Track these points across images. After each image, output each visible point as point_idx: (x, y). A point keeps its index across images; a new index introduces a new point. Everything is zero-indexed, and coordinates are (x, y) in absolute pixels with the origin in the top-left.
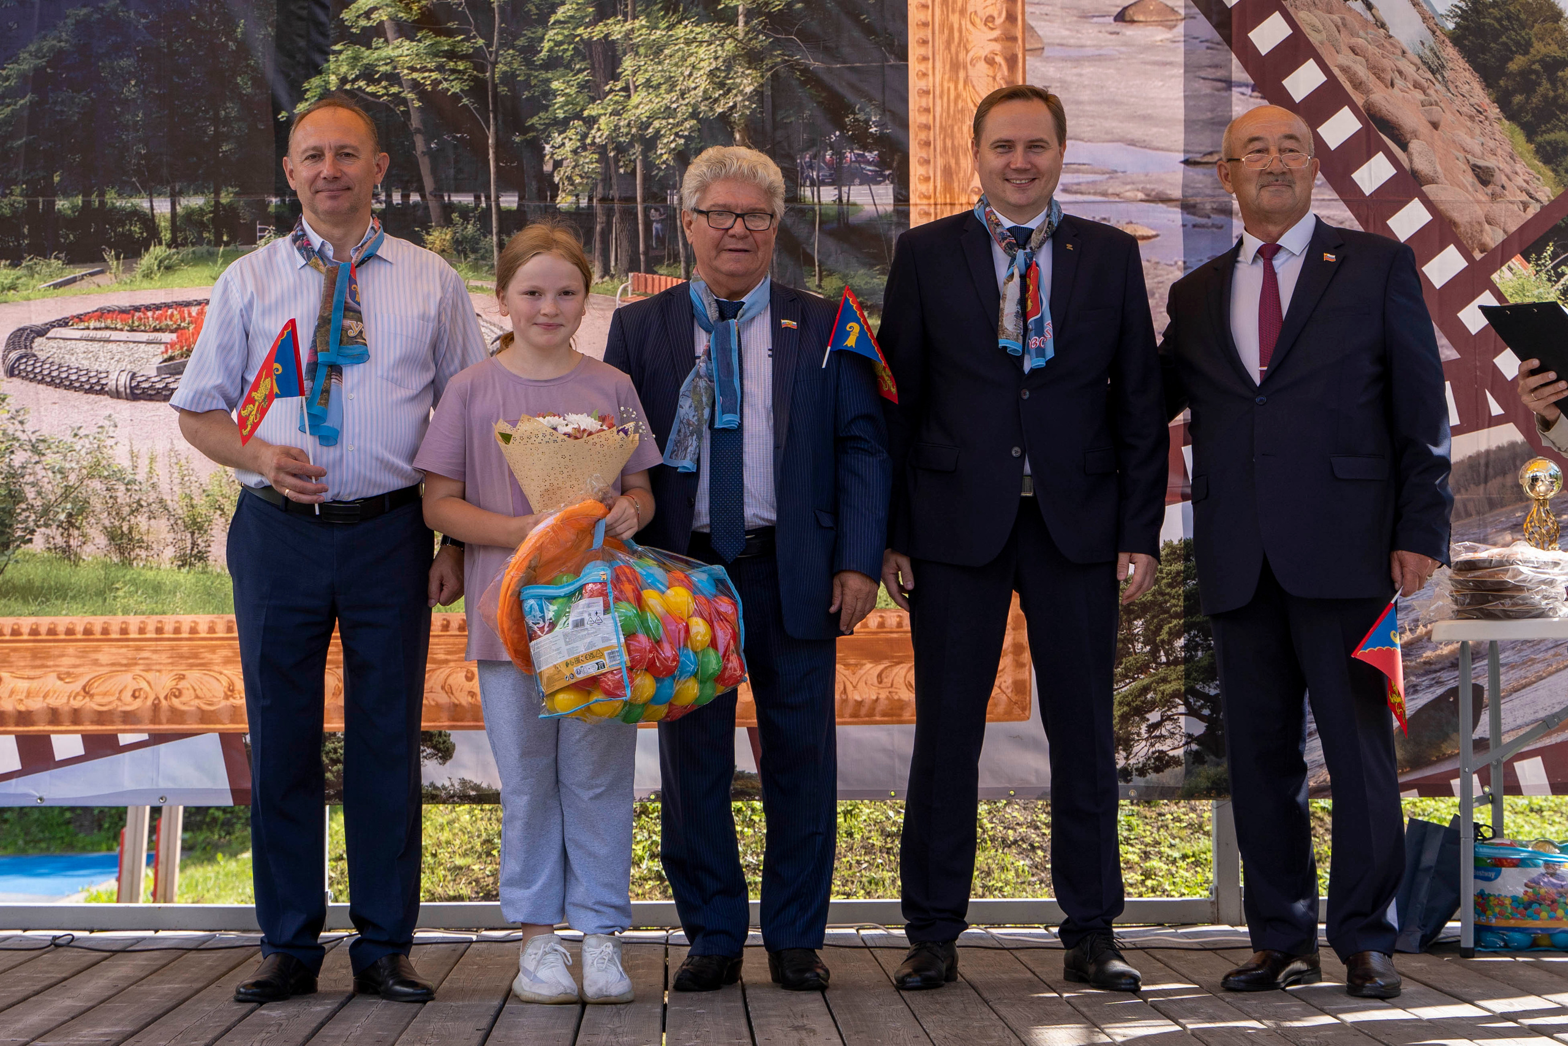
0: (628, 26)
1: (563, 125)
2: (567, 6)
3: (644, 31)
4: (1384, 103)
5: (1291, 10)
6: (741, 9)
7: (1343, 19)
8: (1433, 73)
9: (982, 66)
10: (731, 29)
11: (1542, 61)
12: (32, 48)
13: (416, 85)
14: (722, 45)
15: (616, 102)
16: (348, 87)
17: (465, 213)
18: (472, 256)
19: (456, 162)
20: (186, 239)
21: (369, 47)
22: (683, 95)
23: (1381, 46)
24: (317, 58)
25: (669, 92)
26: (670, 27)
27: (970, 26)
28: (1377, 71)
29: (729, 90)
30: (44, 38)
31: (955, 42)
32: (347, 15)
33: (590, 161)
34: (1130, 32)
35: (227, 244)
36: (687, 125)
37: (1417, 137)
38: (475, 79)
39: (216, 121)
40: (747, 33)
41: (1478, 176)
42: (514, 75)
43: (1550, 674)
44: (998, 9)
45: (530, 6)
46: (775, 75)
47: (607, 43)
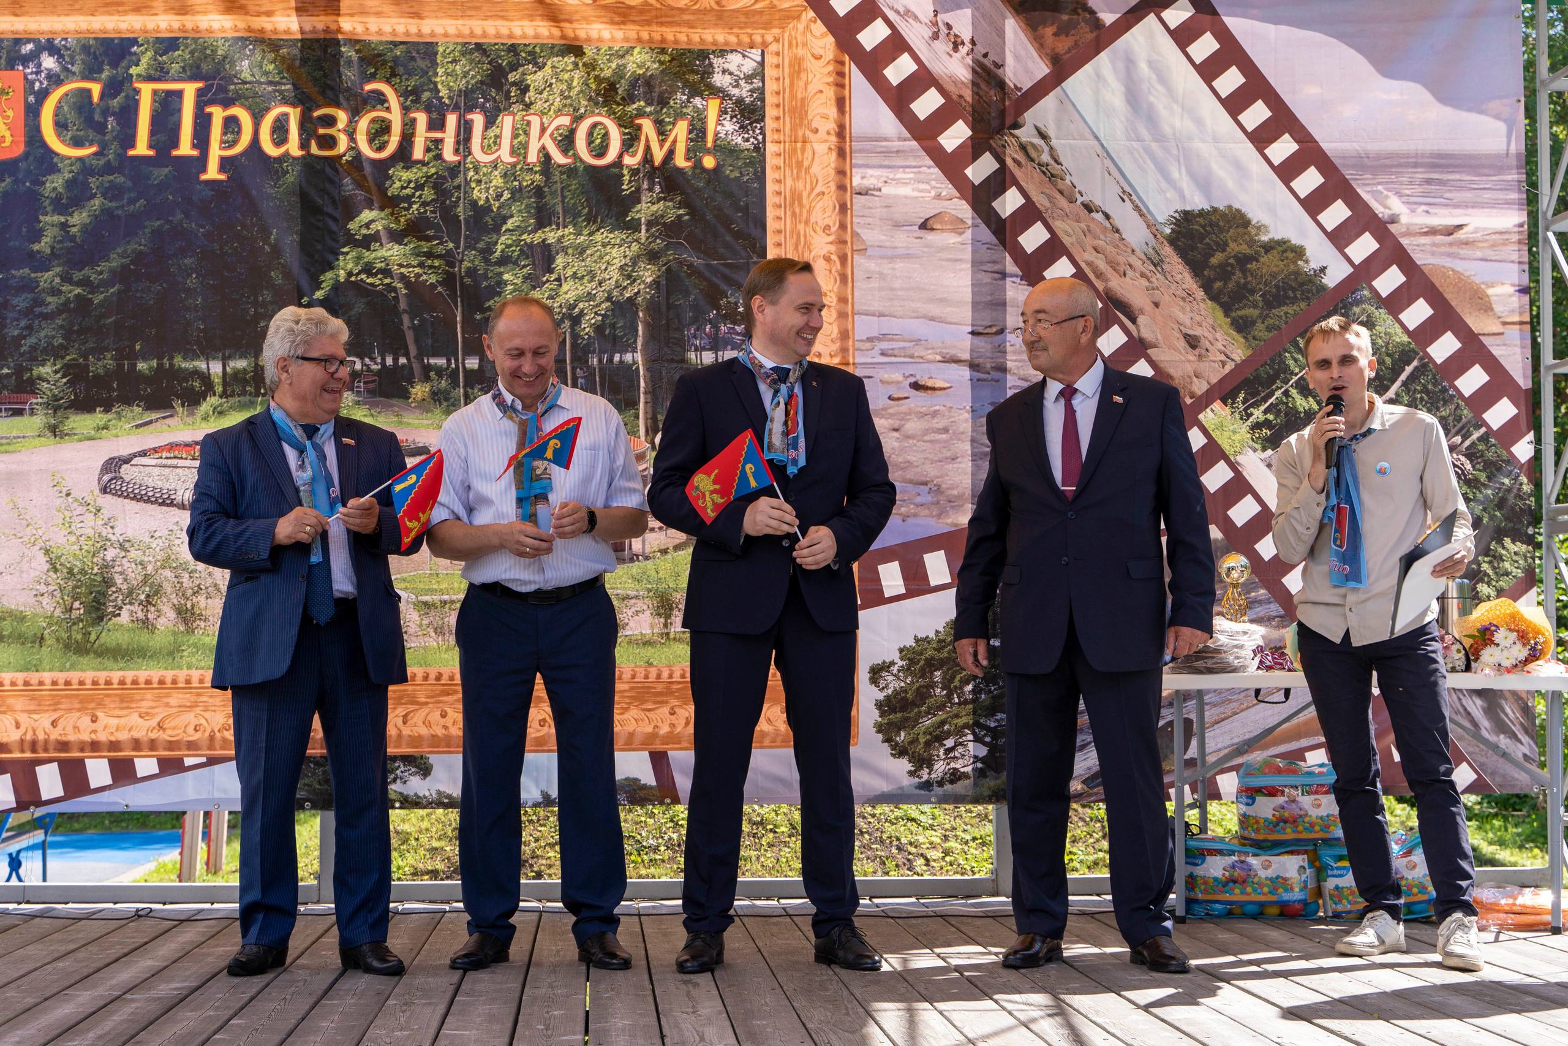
2: (515, 219)
3: (572, 237)
4: (1119, 288)
5: (1050, 220)
6: (643, 220)
7: (1088, 226)
8: (1155, 266)
9: (822, 262)
10: (636, 235)
11: (1235, 257)
12: (119, 250)
13: (403, 278)
14: (629, 247)
15: (551, 289)
16: (353, 279)
17: (439, 371)
18: (445, 404)
19: (433, 334)
20: (233, 391)
21: (369, 249)
22: (600, 284)
23: (1116, 246)
24: (331, 257)
25: (590, 282)
26: (590, 234)
27: (812, 233)
28: (1113, 265)
29: (635, 281)
30: (129, 242)
31: (802, 244)
32: (352, 226)
34: (930, 237)
35: (264, 395)
36: (604, 306)
37: (1143, 313)
38: (447, 273)
39: (256, 304)
40: (647, 238)
41: (1188, 342)
42: (475, 270)
43: (1242, 711)
44: (833, 220)
45: (487, 219)
46: (669, 270)
47: (545, 246)
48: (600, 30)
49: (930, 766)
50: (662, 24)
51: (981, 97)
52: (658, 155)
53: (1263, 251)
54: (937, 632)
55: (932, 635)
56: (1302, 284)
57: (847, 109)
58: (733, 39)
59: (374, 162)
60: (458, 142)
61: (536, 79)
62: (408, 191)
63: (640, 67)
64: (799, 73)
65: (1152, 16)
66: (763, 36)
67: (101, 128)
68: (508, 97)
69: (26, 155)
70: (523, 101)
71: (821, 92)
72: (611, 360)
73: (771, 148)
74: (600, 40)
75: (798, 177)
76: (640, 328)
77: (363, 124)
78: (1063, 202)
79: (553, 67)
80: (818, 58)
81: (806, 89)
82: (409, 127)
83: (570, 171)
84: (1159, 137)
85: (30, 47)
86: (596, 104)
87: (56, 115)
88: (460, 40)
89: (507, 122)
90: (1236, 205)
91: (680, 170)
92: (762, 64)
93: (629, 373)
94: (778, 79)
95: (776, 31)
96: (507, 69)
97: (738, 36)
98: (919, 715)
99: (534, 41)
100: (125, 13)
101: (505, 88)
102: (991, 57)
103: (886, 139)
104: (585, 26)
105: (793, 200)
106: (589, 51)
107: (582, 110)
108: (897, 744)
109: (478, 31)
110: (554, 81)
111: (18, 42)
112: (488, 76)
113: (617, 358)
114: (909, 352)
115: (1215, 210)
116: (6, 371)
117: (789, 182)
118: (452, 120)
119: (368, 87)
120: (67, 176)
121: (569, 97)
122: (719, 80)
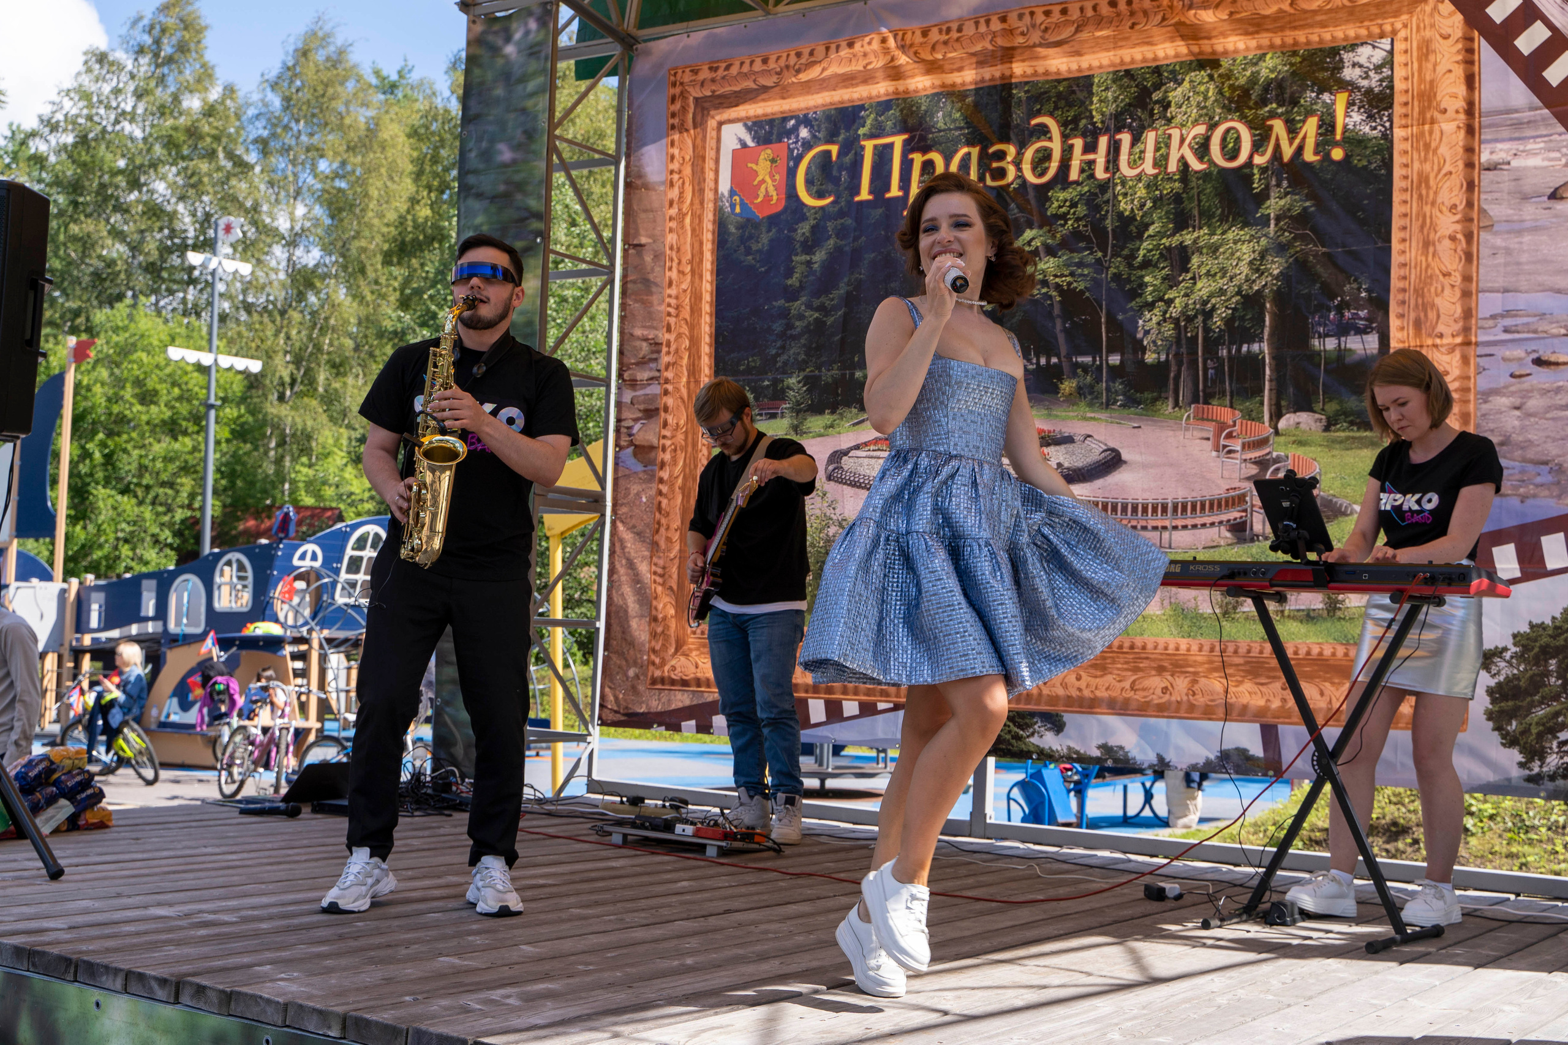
0: (1196, 235)
1: (1151, 306)
2: (1156, 225)
3: (1206, 237)
6: (1272, 215)
9: (1447, 243)
10: (1266, 230)
12: (846, 280)
13: (1058, 287)
14: (1259, 242)
15: (1187, 288)
17: (1085, 368)
18: (1089, 397)
19: (1082, 335)
22: (1231, 279)
25: (1222, 278)
26: (1223, 234)
27: (1438, 214)
29: (1262, 274)
30: (852, 273)
31: (1427, 225)
33: (1168, 330)
34: (1560, 206)
36: (1234, 300)
38: (1093, 279)
40: (1276, 232)
42: (1120, 275)
44: (1460, 200)
45: (1132, 227)
46: (1296, 260)
47: (1181, 248)
48: (1235, 42)
49: (1542, 759)
50: (1295, 28)
52: (1288, 152)
54: (1554, 618)
55: (1548, 621)
57: (1477, 85)
58: (1363, 32)
59: (1037, 187)
60: (1108, 162)
61: (1176, 94)
62: (1064, 210)
63: (1272, 71)
64: (1427, 55)
66: (1392, 24)
67: (836, 181)
68: (1152, 114)
69: (786, 209)
70: (1165, 117)
71: (1450, 71)
72: (1239, 350)
73: (1398, 133)
74: (1236, 51)
75: (1426, 160)
76: (1267, 319)
77: (1029, 154)
79: (1191, 81)
80: (1446, 37)
81: (1435, 70)
82: (1068, 151)
83: (1205, 176)
85: (792, 122)
86: (1229, 110)
87: (807, 174)
88: (1112, 69)
89: (1150, 137)
91: (1309, 165)
92: (1391, 53)
93: (1254, 363)
94: (1406, 65)
95: (1404, 17)
96: (1152, 89)
97: (1368, 28)
98: (1532, 705)
99: (1175, 61)
100: (857, 85)
101: (1150, 107)
103: (1517, 111)
104: (1222, 41)
105: (1420, 183)
106: (1225, 63)
107: (1217, 118)
108: (1508, 733)
109: (1127, 59)
110: (1191, 94)
111: (785, 120)
112: (1135, 98)
113: (1245, 348)
114: (1533, 327)
116: (766, 383)
117: (1416, 165)
118: (1103, 141)
119: (1033, 122)
120: (813, 222)
121: (1205, 107)
122: (1348, 73)
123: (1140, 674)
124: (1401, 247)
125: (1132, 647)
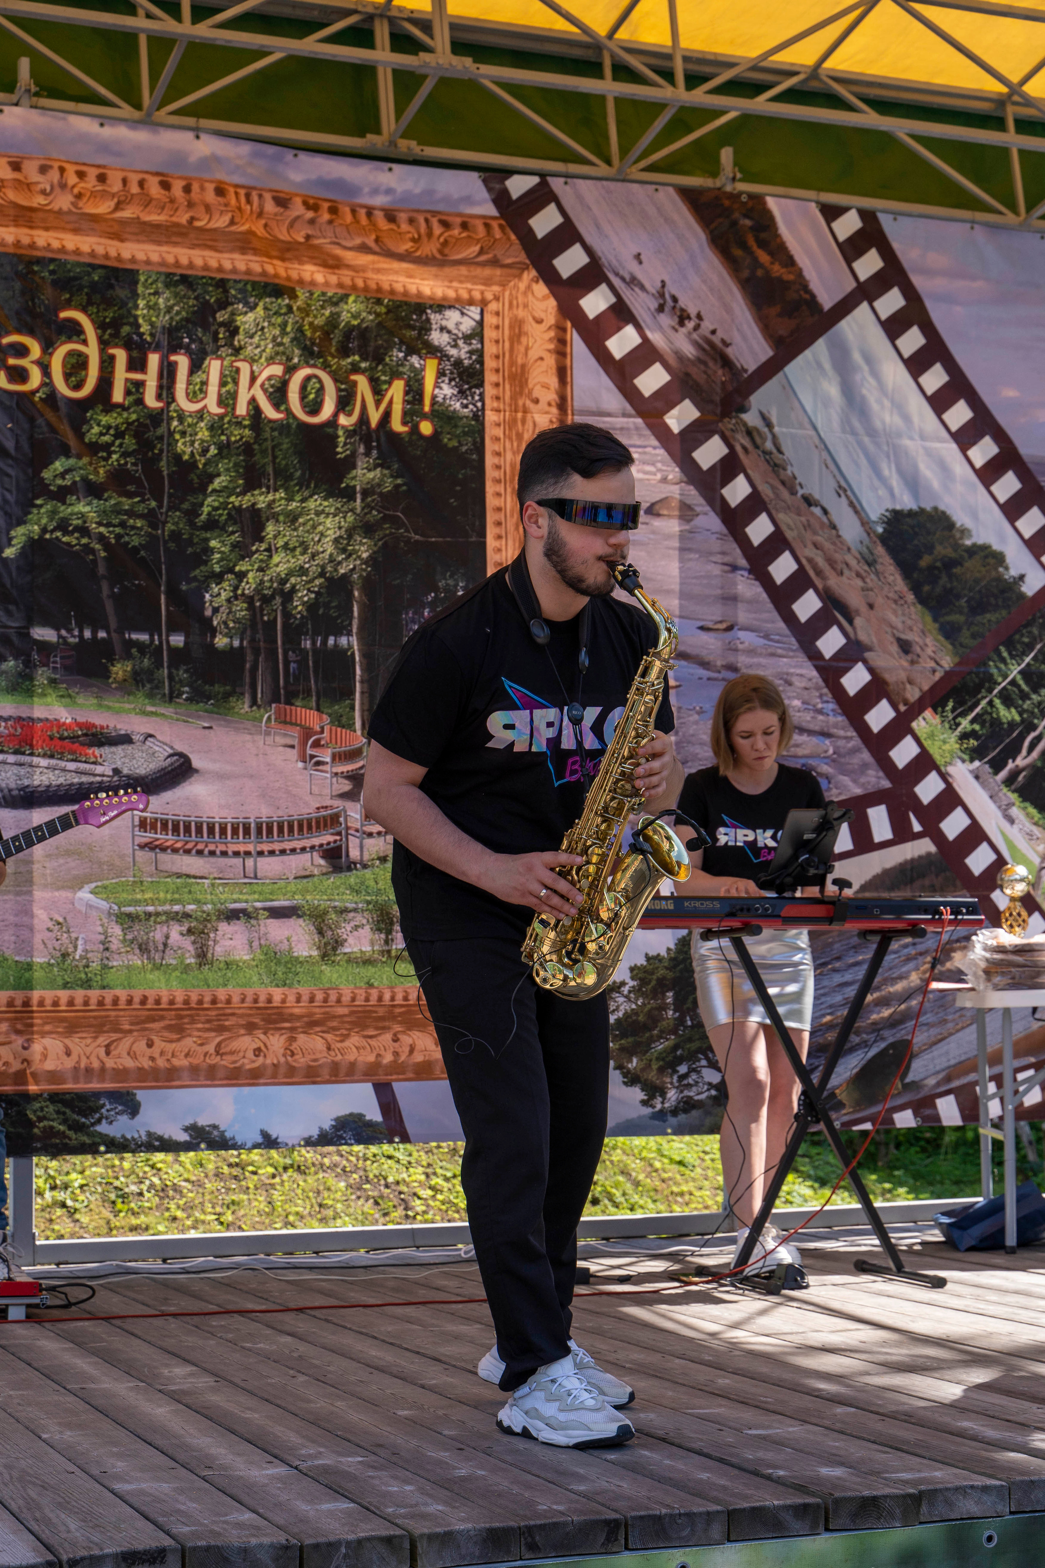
0: (270, 497)
1: (219, 578)
2: (222, 478)
3: (283, 502)
4: (837, 587)
5: (774, 512)
6: (358, 488)
7: (809, 521)
8: (869, 565)
10: (351, 505)
11: (942, 560)
13: (101, 538)
14: (344, 517)
15: (261, 561)
16: (48, 536)
17: (141, 647)
18: (148, 686)
19: (135, 605)
21: (64, 503)
22: (313, 556)
23: (834, 544)
24: (20, 510)
25: (303, 554)
26: (303, 501)
28: (831, 562)
29: (350, 555)
32: (47, 474)
33: (241, 609)
34: (657, 523)
36: (317, 582)
37: (859, 615)
38: (149, 535)
40: (363, 509)
41: (901, 647)
42: (180, 533)
43: (958, 1031)
45: (193, 476)
46: (385, 545)
47: (253, 510)
48: (313, 273)
49: (663, 1094)
50: (377, 271)
51: (709, 376)
52: (375, 417)
53: (966, 555)
54: (669, 949)
55: (663, 953)
56: (1003, 592)
57: (569, 379)
58: (452, 294)
59: (71, 402)
60: (160, 387)
61: (247, 320)
62: (107, 438)
63: (355, 317)
64: (519, 335)
65: (865, 305)
68: (216, 339)
70: (231, 345)
71: (542, 359)
72: (325, 642)
73: (490, 417)
74: (313, 283)
76: (355, 609)
77: (59, 356)
78: (785, 494)
79: (266, 308)
80: (539, 321)
81: (526, 354)
82: (107, 363)
83: (282, 428)
84: (872, 433)
86: (311, 354)
88: (163, 270)
89: (214, 368)
90: (942, 507)
91: (398, 435)
92: (481, 323)
93: (343, 658)
94: (497, 342)
95: (496, 288)
96: (216, 307)
97: (456, 291)
98: (652, 1040)
99: (246, 278)
101: (213, 328)
102: (720, 334)
103: (609, 415)
104: (296, 266)
106: (303, 294)
107: (296, 360)
108: (629, 1071)
109: (184, 261)
110: (266, 324)
112: (194, 313)
113: (331, 641)
115: (922, 511)
117: (508, 455)
118: (154, 360)
119: (63, 315)
121: (281, 344)
122: (437, 338)
123: (227, 1035)
124: (497, 544)
125: (214, 1001)
